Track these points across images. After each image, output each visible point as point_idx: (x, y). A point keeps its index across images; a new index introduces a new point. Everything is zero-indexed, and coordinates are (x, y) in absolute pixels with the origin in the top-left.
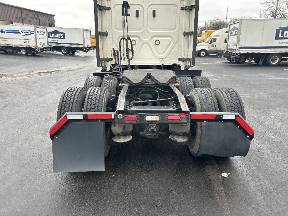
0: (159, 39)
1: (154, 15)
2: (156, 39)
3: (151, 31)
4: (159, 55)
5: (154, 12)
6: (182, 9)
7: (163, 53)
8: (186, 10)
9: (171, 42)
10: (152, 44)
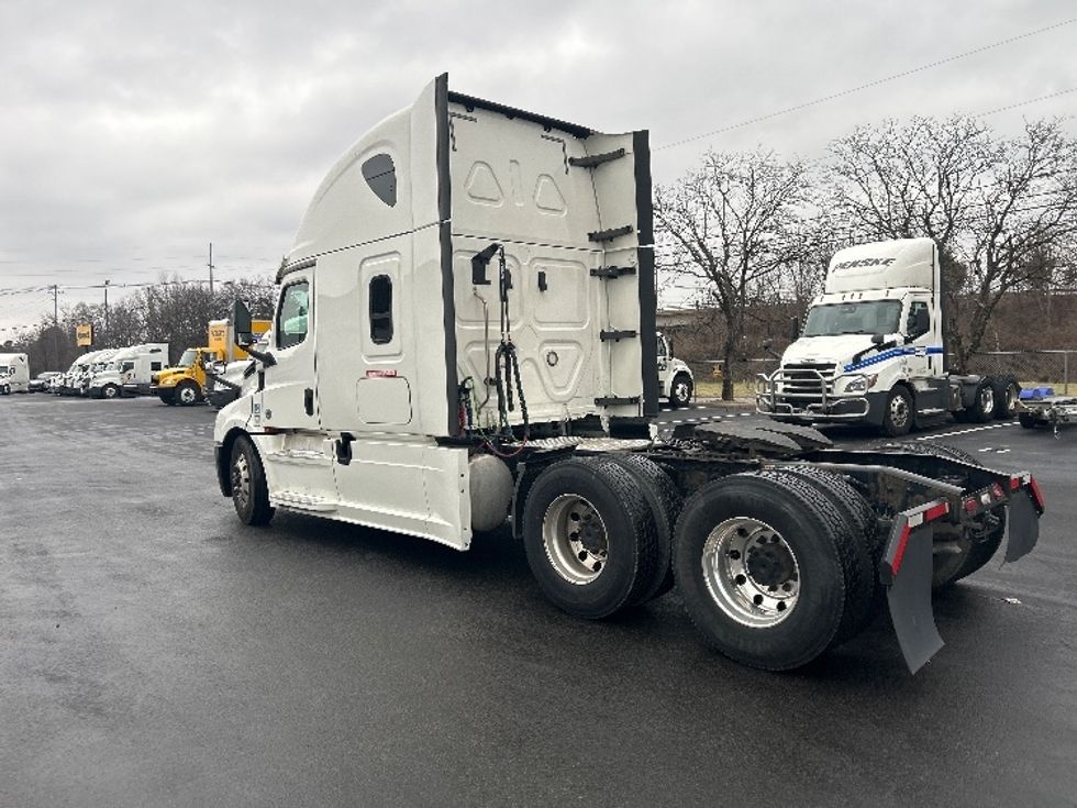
0: (556, 348)
1: (542, 286)
2: (549, 348)
3: (538, 328)
4: (559, 394)
5: (542, 276)
6: (593, 273)
7: (565, 387)
8: (600, 276)
9: (578, 357)
10: (542, 364)
